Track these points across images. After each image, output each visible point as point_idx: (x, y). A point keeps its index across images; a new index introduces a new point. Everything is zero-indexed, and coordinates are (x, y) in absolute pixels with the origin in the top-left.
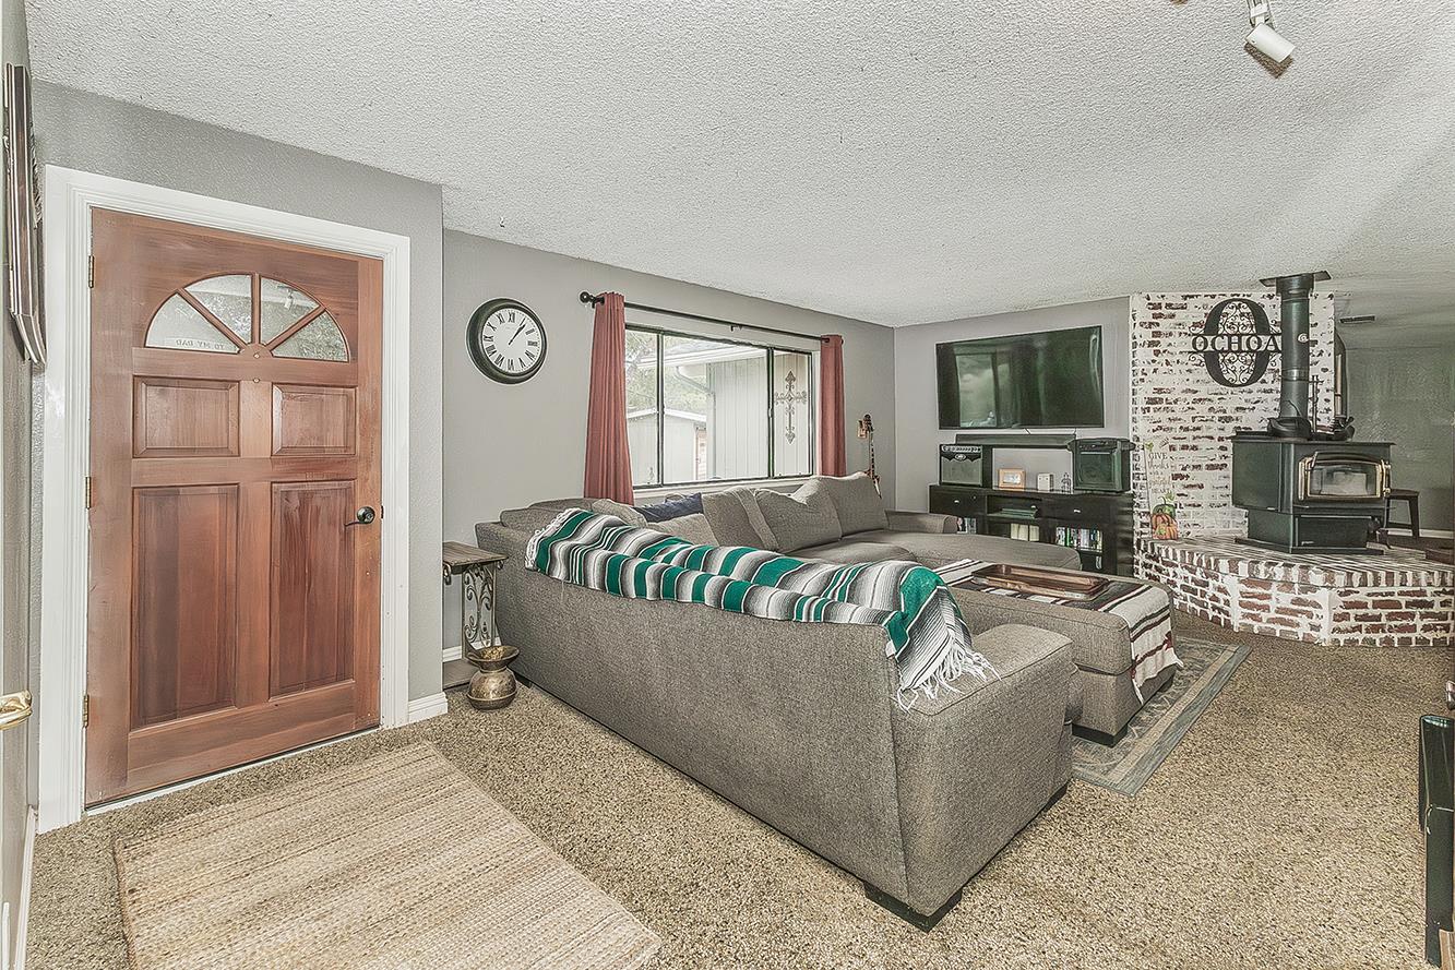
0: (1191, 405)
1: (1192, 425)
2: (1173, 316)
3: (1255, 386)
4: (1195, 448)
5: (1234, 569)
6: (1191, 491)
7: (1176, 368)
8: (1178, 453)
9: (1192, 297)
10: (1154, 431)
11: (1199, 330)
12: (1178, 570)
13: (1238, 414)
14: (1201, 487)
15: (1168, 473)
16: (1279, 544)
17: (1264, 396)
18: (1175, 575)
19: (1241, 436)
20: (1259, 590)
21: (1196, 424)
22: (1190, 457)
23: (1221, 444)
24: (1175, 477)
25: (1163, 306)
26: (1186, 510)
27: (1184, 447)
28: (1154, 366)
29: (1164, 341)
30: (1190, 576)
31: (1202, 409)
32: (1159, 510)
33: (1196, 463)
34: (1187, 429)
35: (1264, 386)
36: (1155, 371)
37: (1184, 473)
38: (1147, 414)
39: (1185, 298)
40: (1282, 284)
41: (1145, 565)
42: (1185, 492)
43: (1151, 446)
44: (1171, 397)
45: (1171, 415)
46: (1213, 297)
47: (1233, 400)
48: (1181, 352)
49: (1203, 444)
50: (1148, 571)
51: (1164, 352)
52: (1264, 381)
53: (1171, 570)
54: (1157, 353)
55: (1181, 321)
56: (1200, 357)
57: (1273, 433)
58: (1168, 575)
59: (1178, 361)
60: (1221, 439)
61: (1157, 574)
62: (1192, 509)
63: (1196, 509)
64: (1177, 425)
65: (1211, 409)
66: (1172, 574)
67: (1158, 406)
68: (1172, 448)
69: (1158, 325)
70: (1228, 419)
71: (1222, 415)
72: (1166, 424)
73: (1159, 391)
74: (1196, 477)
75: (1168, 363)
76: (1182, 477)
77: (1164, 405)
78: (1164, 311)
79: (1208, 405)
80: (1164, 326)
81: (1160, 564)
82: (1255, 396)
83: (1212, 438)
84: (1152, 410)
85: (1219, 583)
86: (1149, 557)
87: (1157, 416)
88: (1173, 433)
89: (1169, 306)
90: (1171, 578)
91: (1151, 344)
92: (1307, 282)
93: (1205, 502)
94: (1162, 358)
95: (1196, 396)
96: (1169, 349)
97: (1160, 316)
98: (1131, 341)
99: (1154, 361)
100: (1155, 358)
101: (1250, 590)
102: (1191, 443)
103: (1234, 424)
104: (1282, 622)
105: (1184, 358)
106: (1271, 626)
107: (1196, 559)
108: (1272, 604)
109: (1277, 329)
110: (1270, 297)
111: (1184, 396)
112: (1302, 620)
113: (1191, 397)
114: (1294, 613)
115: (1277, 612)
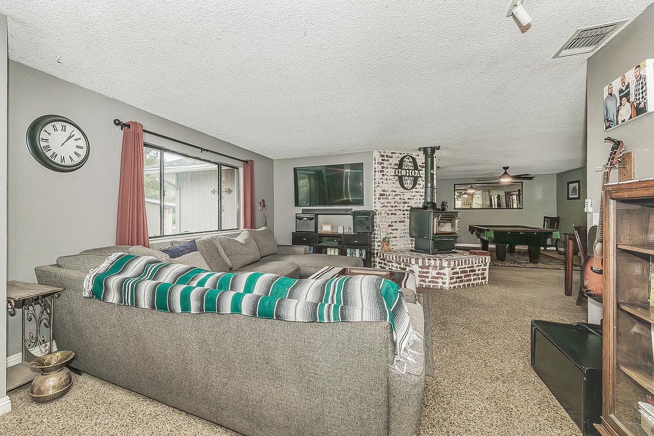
0: (394, 197)
1: (394, 205)
2: (388, 160)
3: (414, 190)
4: (395, 214)
5: (417, 263)
6: (394, 232)
7: (389, 181)
8: (390, 216)
9: (394, 153)
10: (382, 207)
11: (396, 167)
12: (394, 264)
13: (409, 201)
14: (397, 230)
15: (387, 224)
16: (427, 251)
17: (416, 194)
18: (392, 266)
19: (412, 209)
20: (426, 270)
21: (396, 204)
22: (393, 218)
23: (403, 212)
24: (389, 226)
25: (385, 156)
26: (393, 239)
27: (392, 214)
28: (382, 180)
29: (385, 170)
30: (399, 266)
31: (397, 198)
32: (384, 239)
33: (395, 220)
34: (393, 207)
35: (417, 190)
36: (382, 182)
37: (392, 224)
38: (380, 200)
39: (392, 153)
40: (425, 150)
41: (379, 263)
42: (392, 232)
43: (381, 214)
44: (388, 193)
45: (388, 201)
46: (401, 154)
47: (408, 195)
48: (391, 175)
49: (398, 212)
50: (381, 265)
51: (385, 175)
52: (416, 188)
53: (390, 264)
54: (383, 175)
55: (391, 163)
56: (397, 178)
57: (425, 208)
58: (389, 266)
59: (390, 179)
60: (403, 211)
61: (384, 266)
62: (394, 239)
63: (396, 239)
64: (389, 205)
65: (400, 198)
66: (391, 266)
67: (383, 197)
68: (388, 214)
69: (383, 163)
70: (405, 203)
71: (403, 201)
72: (386, 204)
73: (384, 191)
74: (396, 226)
75: (387, 180)
76: (391, 226)
77: (385, 197)
78: (385, 158)
79: (399, 197)
80: (386, 164)
81: (386, 262)
82: (414, 194)
83: (400, 210)
85: (411, 268)
86: (381, 259)
87: (383, 201)
88: (388, 208)
89: (387, 156)
90: (390, 267)
91: (382, 171)
92: (433, 150)
93: (398, 236)
94: (384, 177)
95: (396, 193)
96: (387, 174)
97: (384, 160)
98: (374, 170)
99: (382, 178)
101: (422, 270)
102: (394, 212)
103: (407, 205)
104: (433, 282)
105: (392, 178)
106: (429, 284)
107: (402, 259)
108: (430, 275)
109: (420, 168)
110: (418, 156)
111: (392, 193)
112: (440, 281)
113: (394, 194)
114: (437, 278)
115: (431, 278)
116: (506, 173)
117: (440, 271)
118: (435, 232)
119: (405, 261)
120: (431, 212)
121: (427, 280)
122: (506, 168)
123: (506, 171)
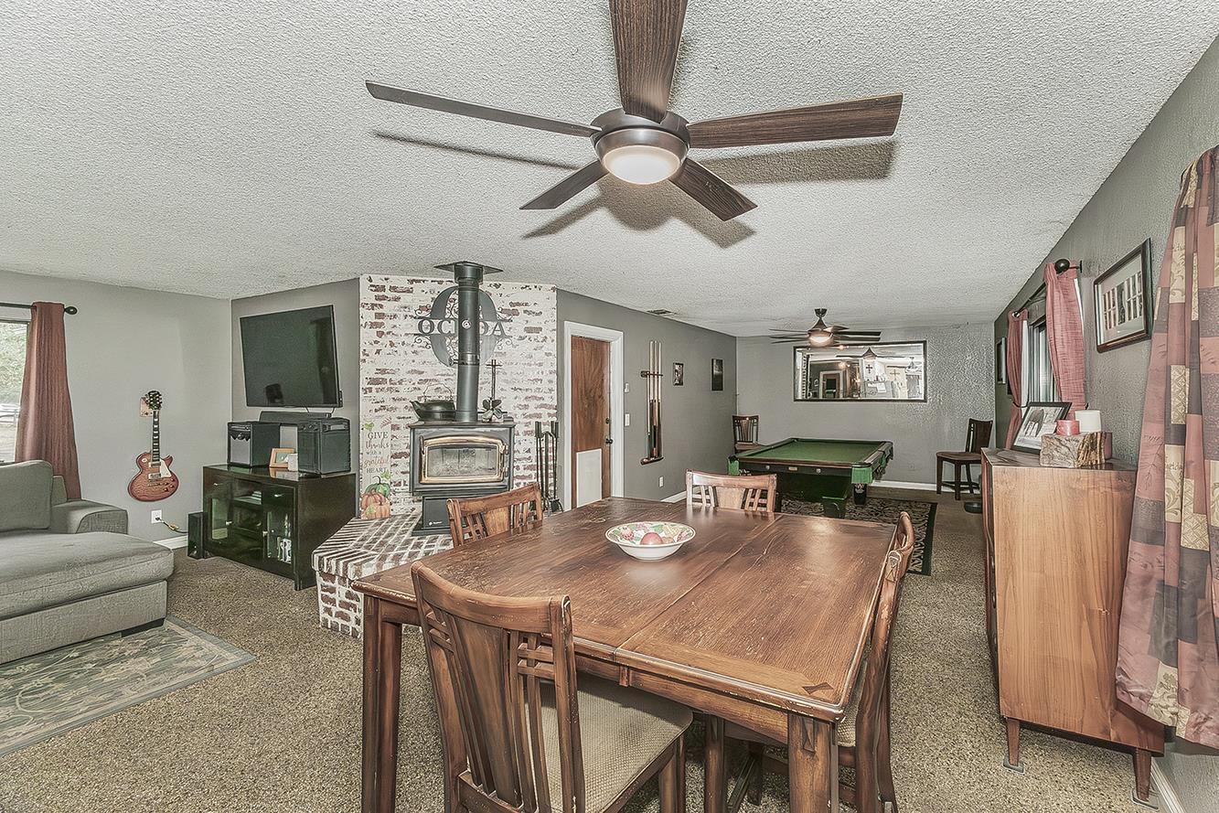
2: (397, 299)
7: (400, 349)
8: (403, 432)
9: (419, 281)
10: (376, 411)
11: (425, 314)
15: (387, 452)
24: (400, 455)
25: (387, 288)
28: (378, 346)
29: (388, 323)
32: (372, 489)
36: (378, 352)
38: (369, 394)
39: (411, 282)
43: (371, 426)
44: (395, 378)
45: (395, 395)
46: (440, 282)
48: (406, 334)
51: (388, 333)
54: (380, 334)
55: (407, 304)
56: (425, 340)
59: (403, 343)
64: (401, 405)
67: (381, 386)
68: (395, 427)
69: (381, 306)
72: (390, 403)
73: (383, 371)
75: (392, 344)
77: (388, 385)
78: (388, 293)
80: (388, 307)
84: (374, 390)
87: (379, 396)
88: (397, 413)
89: (393, 289)
91: (373, 325)
92: (479, 271)
94: (385, 340)
95: (423, 377)
96: (394, 331)
97: (384, 298)
99: (376, 342)
100: (378, 339)
105: (411, 340)
109: (504, 316)
110: (497, 286)
111: (408, 377)
113: (416, 378)
116: (820, 323)
122: (821, 312)
123: (820, 320)
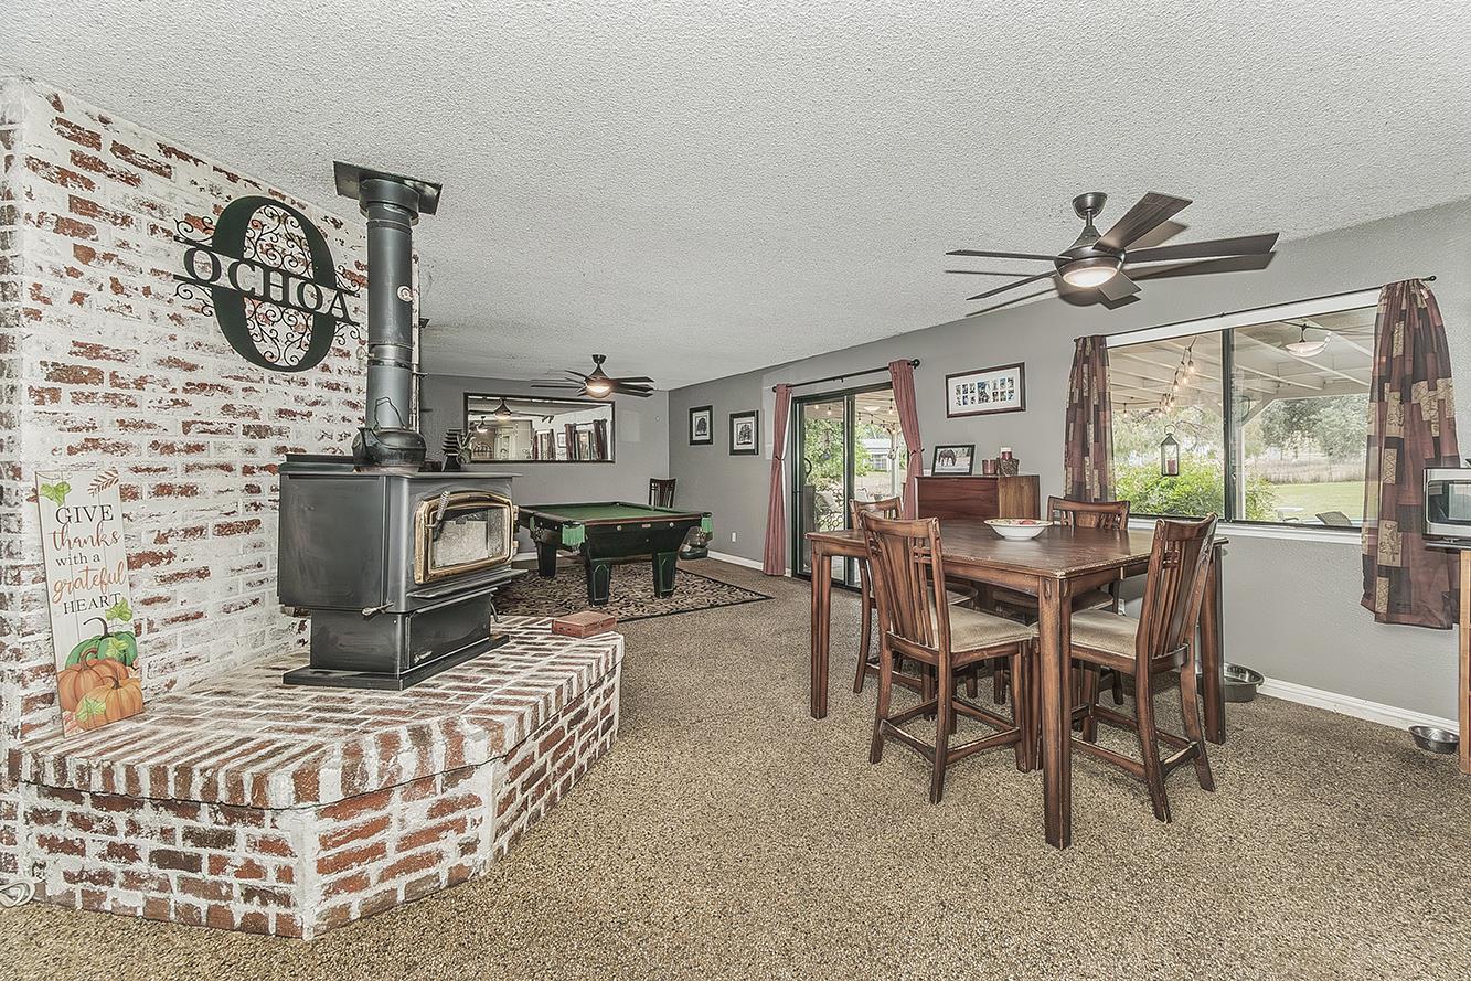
0: (181, 396)
1: (180, 439)
2: (132, 180)
3: (312, 375)
4: (189, 491)
6: (181, 588)
7: (141, 304)
8: (147, 504)
9: (184, 156)
10: (71, 451)
12: (145, 816)
13: (284, 422)
14: (203, 574)
15: (117, 554)
17: (326, 394)
18: (134, 827)
19: (296, 466)
20: (366, 816)
21: (194, 438)
22: (176, 512)
23: (249, 479)
24: (135, 562)
25: (106, 144)
26: (165, 633)
27: (163, 490)
28: (77, 285)
29: (106, 236)
30: (179, 824)
31: (207, 407)
32: (86, 657)
33: (191, 524)
34: (169, 449)
35: (326, 377)
36: (78, 298)
37: (164, 548)
38: (49, 407)
39: (166, 150)
41: (38, 816)
42: (163, 591)
43: (60, 491)
44: (126, 371)
45: (125, 413)
46: (232, 177)
47: (272, 395)
48: (155, 272)
49: (209, 481)
50: (48, 830)
51: (108, 257)
52: (326, 368)
53: (120, 819)
54: (86, 255)
55: (157, 201)
57: (366, 457)
58: (112, 830)
59: (147, 291)
60: (248, 470)
61: (74, 834)
62: (180, 628)
63: (191, 626)
64: (142, 439)
65: (227, 409)
66: (122, 827)
67: (87, 388)
68: (129, 494)
69: (89, 185)
70: (262, 432)
71: (249, 421)
72: (110, 433)
73: (94, 351)
74: (190, 554)
75: (117, 287)
76: (155, 558)
77: (106, 387)
78: (107, 156)
79: (220, 399)
80: (108, 192)
81: (86, 808)
82: (312, 392)
83: (228, 468)
84: (66, 396)
86: (53, 792)
87: (82, 413)
88: (132, 459)
89: (122, 151)
90: (120, 839)
93: (210, 605)
94: (98, 272)
95: (195, 378)
96: (123, 254)
97: (97, 165)
99: (73, 272)
100: (79, 266)
102: (180, 479)
103: (273, 441)
104: (407, 866)
105: (167, 288)
106: (387, 885)
107: (198, 783)
108: (391, 836)
109: (347, 283)
110: (338, 225)
111: (161, 373)
112: (449, 843)
113: (179, 378)
114: (431, 835)
115: (399, 849)
116: (598, 371)
117: (451, 793)
118: (419, 576)
119: (223, 796)
120: (399, 478)
121: (373, 869)
122: (599, 359)
123: (599, 367)
